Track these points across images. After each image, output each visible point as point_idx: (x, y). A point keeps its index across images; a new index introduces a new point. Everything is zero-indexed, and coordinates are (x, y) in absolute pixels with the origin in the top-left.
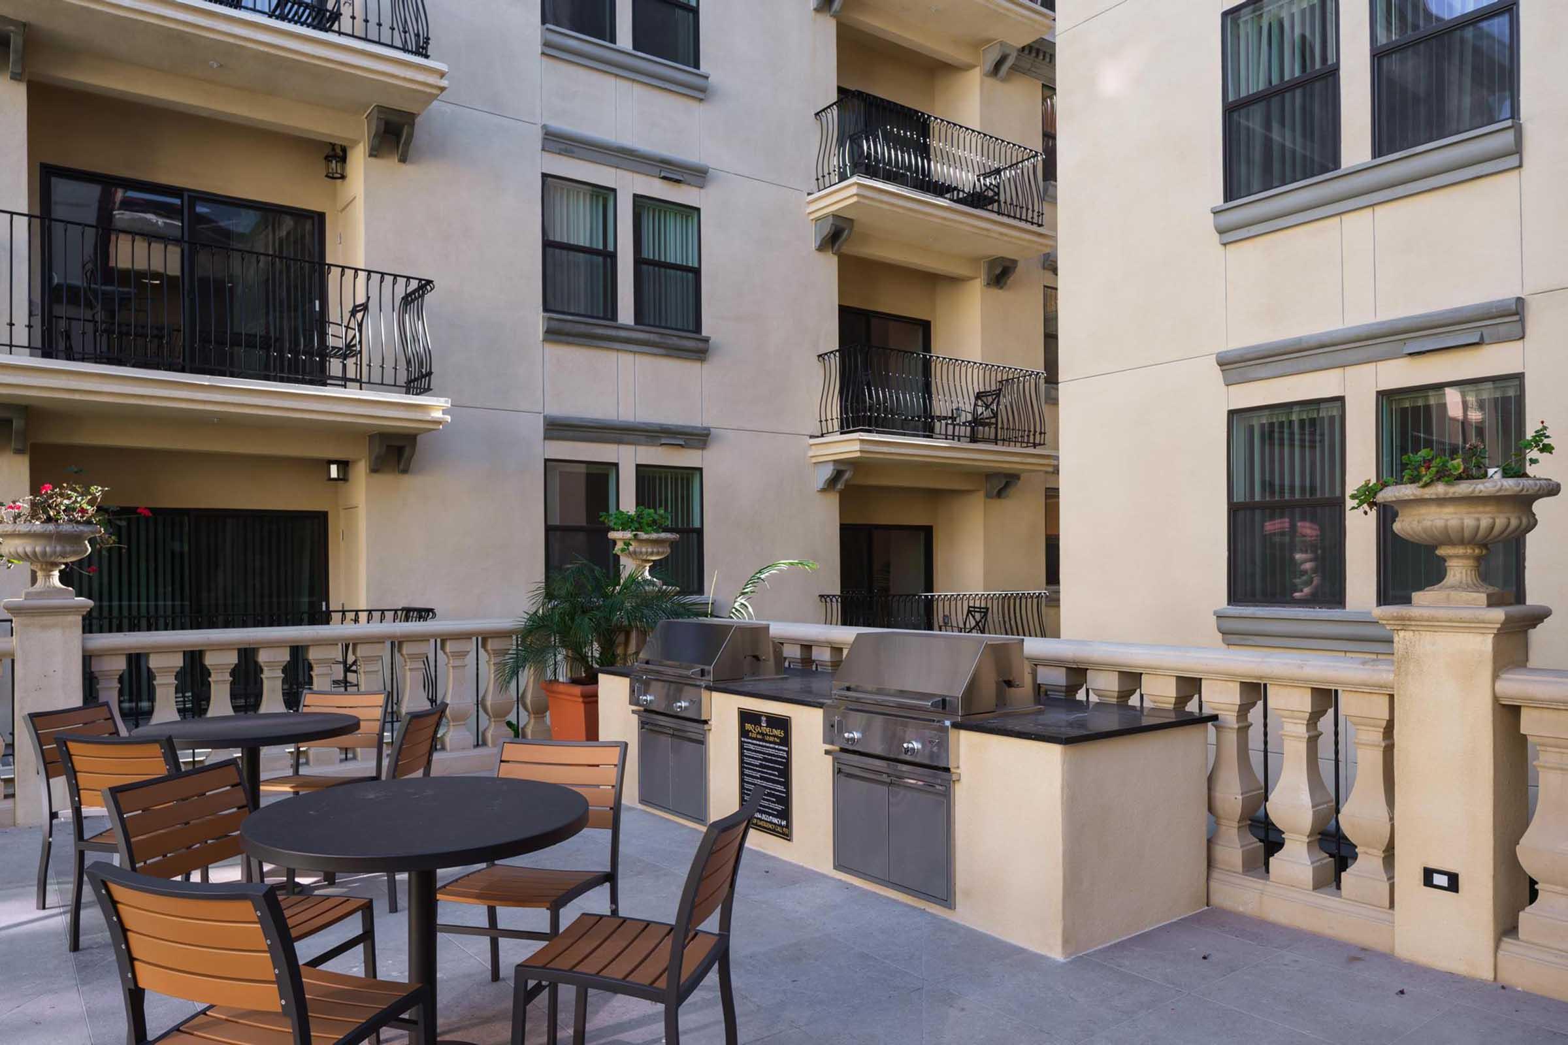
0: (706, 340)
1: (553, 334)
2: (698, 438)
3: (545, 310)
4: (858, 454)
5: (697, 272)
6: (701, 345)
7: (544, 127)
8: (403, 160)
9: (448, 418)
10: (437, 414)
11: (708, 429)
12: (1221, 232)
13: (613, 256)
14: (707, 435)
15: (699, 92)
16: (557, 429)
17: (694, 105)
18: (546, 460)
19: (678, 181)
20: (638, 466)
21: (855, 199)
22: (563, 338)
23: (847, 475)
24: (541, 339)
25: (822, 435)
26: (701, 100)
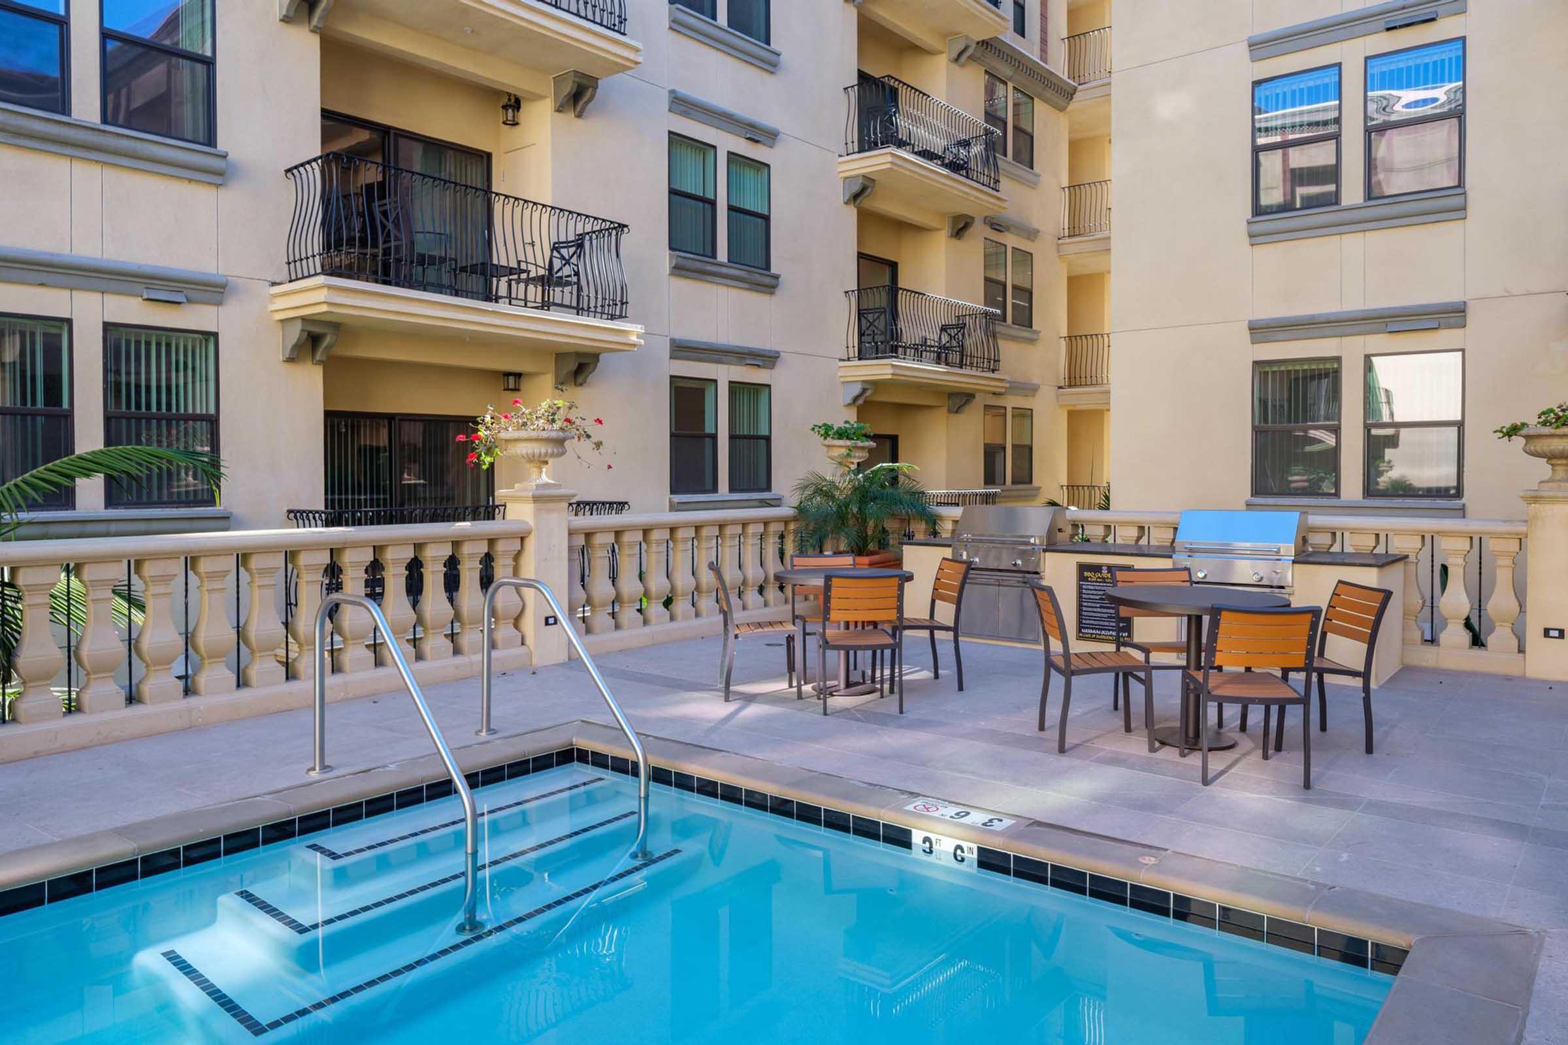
0: (776, 277)
1: (678, 270)
2: (767, 359)
3: (671, 248)
4: (890, 377)
5: (767, 219)
6: (773, 281)
7: (672, 92)
8: (579, 116)
9: (642, 342)
10: (634, 339)
11: (778, 353)
12: (1251, 236)
13: (713, 203)
14: (777, 357)
15: (771, 65)
16: (681, 349)
17: (765, 75)
18: (672, 377)
19: (757, 142)
20: (730, 382)
21: (889, 166)
22: (684, 273)
23: (869, 393)
24: (668, 272)
25: (849, 359)
26: (772, 73)
